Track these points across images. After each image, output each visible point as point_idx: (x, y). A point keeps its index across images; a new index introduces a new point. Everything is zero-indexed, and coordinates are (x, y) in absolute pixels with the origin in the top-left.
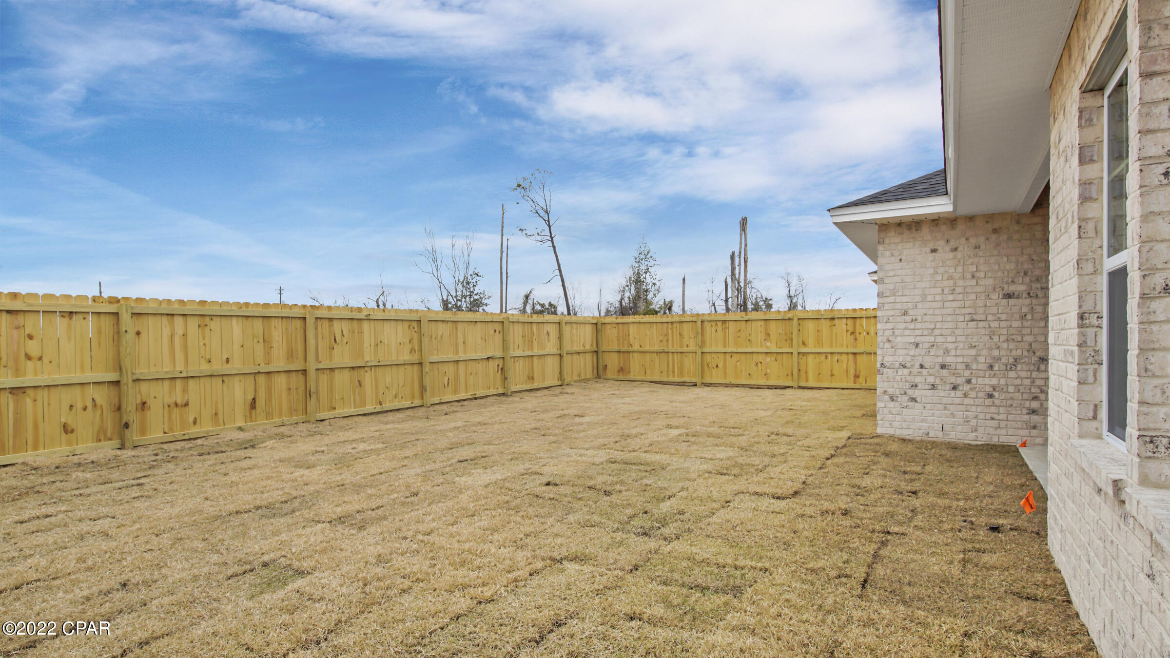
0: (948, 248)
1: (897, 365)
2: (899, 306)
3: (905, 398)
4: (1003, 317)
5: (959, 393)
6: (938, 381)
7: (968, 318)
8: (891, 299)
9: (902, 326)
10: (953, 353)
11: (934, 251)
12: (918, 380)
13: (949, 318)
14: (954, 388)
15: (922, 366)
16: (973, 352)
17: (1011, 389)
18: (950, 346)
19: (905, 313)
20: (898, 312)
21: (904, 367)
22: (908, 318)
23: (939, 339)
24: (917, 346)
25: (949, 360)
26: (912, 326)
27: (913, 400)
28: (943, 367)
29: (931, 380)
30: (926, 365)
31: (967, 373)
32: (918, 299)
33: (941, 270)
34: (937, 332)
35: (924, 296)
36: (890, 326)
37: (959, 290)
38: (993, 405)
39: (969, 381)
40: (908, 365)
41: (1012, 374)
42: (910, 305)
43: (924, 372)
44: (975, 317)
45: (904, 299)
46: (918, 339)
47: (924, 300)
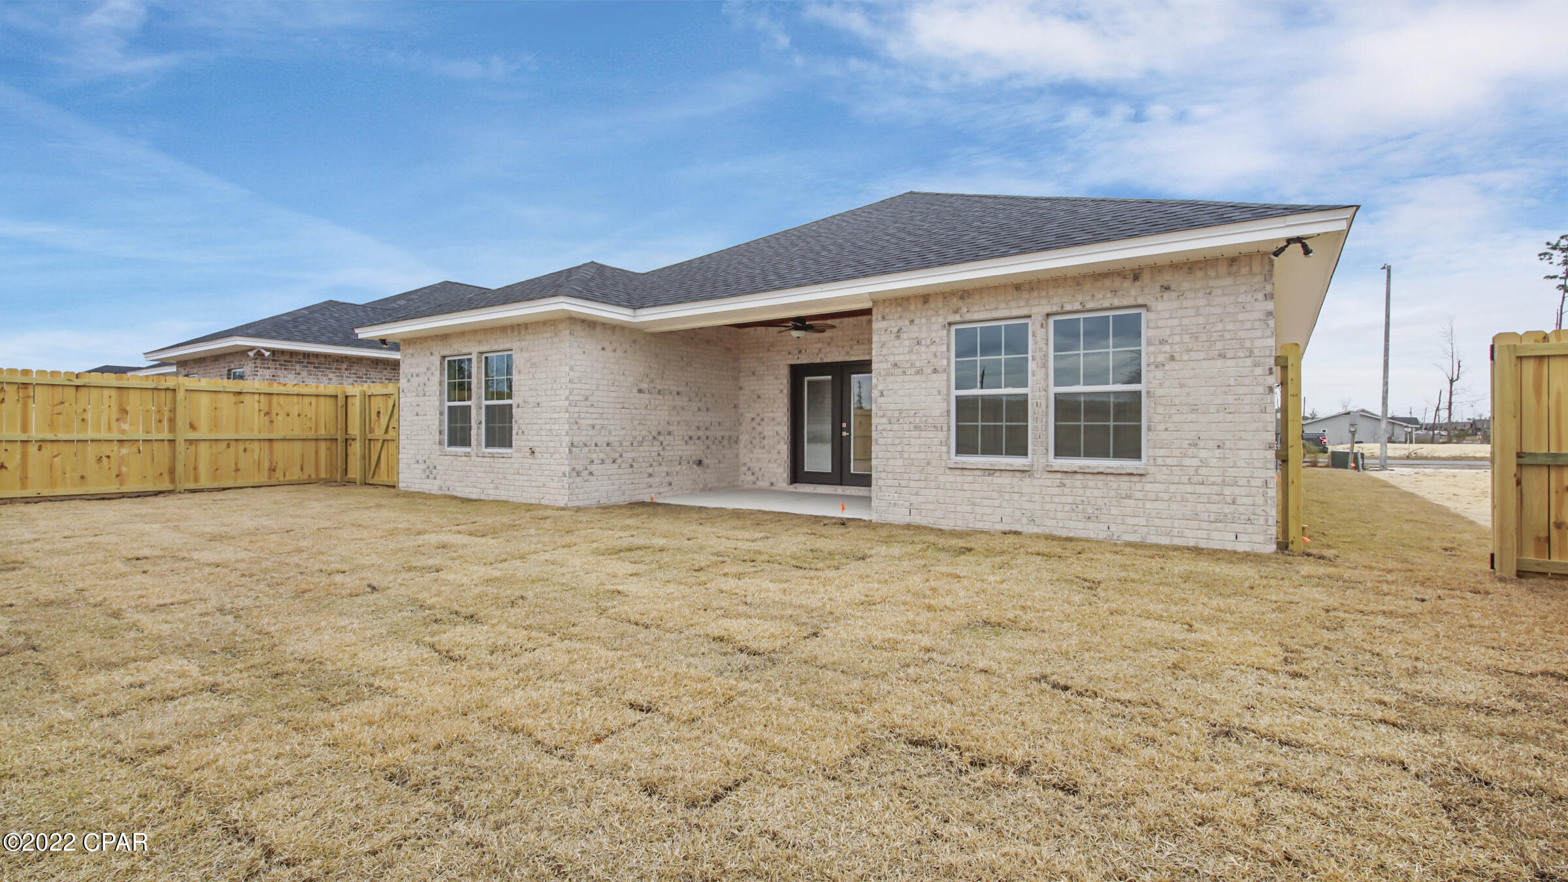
0: (611, 349)
1: (581, 444)
2: (583, 392)
3: (586, 472)
4: (638, 407)
5: (615, 466)
6: (605, 457)
7: (620, 406)
8: (578, 386)
9: (584, 410)
10: (613, 434)
11: (603, 349)
12: (594, 456)
13: (612, 405)
14: (614, 462)
15: (596, 445)
16: (623, 432)
17: (641, 460)
18: (612, 428)
19: (587, 399)
20: (582, 398)
21: (586, 446)
22: (588, 403)
23: (606, 422)
24: (593, 427)
25: (612, 439)
26: (591, 410)
27: (591, 474)
28: (608, 445)
29: (602, 456)
30: (599, 444)
31: (620, 449)
32: (594, 387)
33: (607, 365)
34: (605, 416)
35: (598, 385)
36: (577, 409)
37: (616, 384)
38: (633, 473)
39: (621, 456)
40: (588, 444)
41: (641, 449)
42: (590, 392)
43: (598, 449)
44: (625, 406)
45: (586, 387)
46: (595, 422)
47: (597, 389)
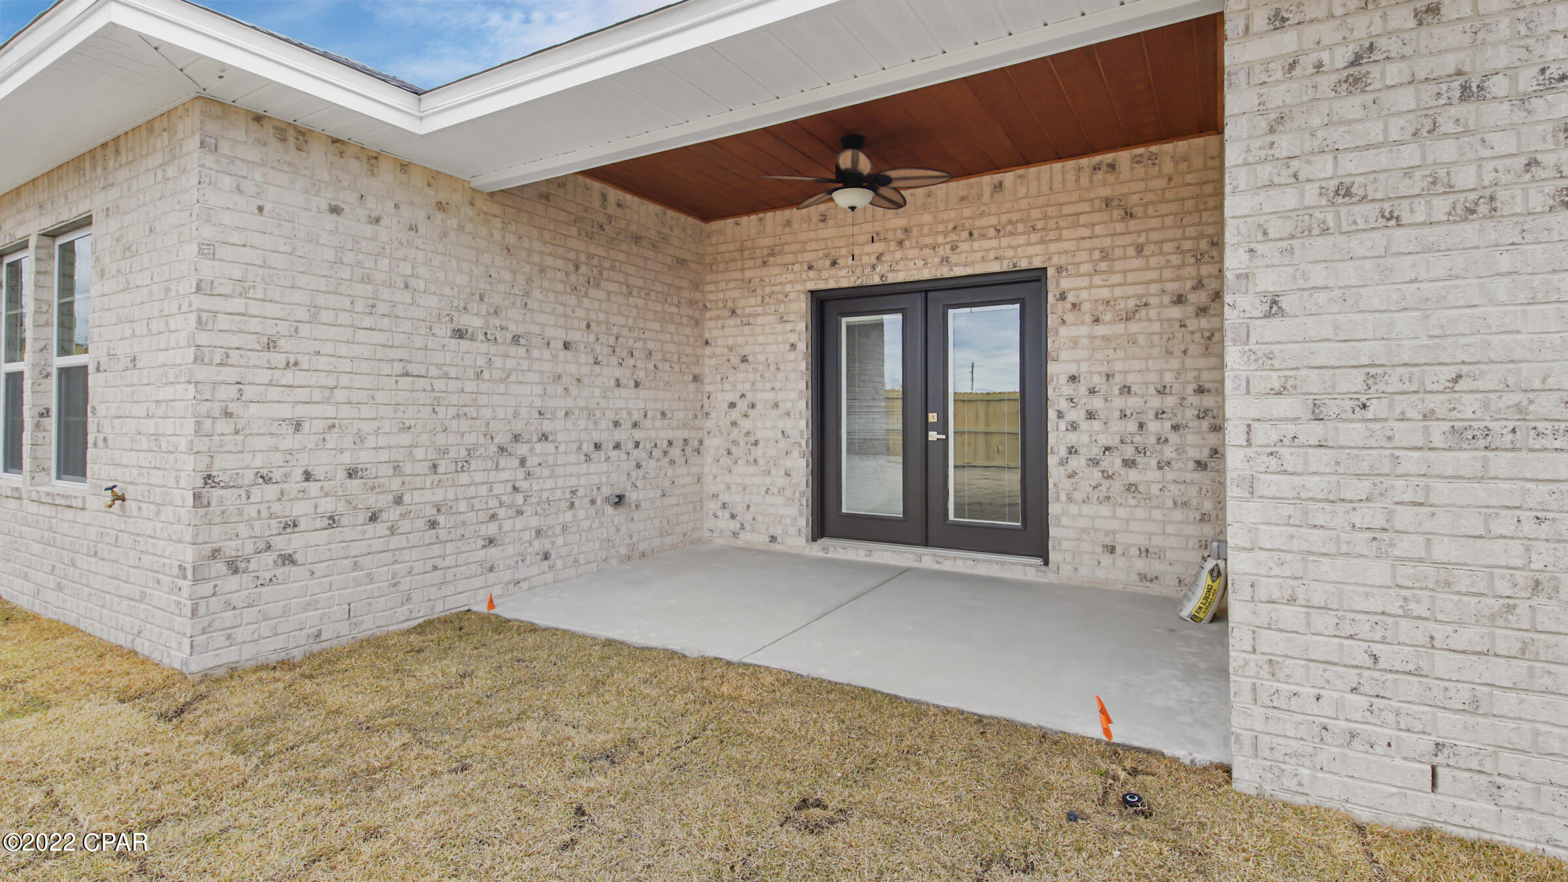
0: (362, 213)
1: (249, 477)
2: (254, 325)
3: (269, 558)
4: (453, 372)
5: (381, 528)
6: (341, 507)
7: (398, 368)
8: (237, 304)
9: (264, 376)
10: (371, 442)
11: (335, 210)
12: (299, 509)
13: (365, 367)
14: (373, 518)
15: (308, 476)
16: (406, 439)
17: (463, 506)
18: (369, 427)
19: (271, 345)
20: (251, 341)
21: (266, 480)
22: (279, 359)
23: (346, 412)
24: (298, 426)
25: (364, 457)
26: (288, 377)
27: (288, 559)
28: (352, 474)
29: (327, 505)
30: (318, 472)
31: (395, 484)
32: (301, 313)
33: (349, 257)
34: (340, 395)
35: (315, 310)
36: (230, 374)
37: (382, 308)
38: (438, 541)
39: (398, 501)
40: (277, 475)
41: (464, 478)
42: (283, 327)
43: (313, 488)
44: (413, 369)
45: (270, 309)
46: (301, 411)
47: (313, 320)
